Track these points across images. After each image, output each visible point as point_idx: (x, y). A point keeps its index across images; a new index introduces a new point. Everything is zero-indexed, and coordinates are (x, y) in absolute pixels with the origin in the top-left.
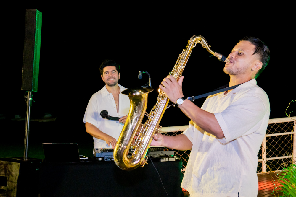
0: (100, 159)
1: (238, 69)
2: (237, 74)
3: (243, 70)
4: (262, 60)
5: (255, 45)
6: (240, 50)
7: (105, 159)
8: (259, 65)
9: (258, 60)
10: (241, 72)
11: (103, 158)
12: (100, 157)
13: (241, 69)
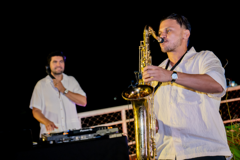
0: (52, 142)
1: (174, 44)
2: (175, 48)
3: (178, 43)
4: (187, 28)
5: (175, 19)
6: (167, 28)
7: (56, 141)
8: (187, 33)
9: (184, 30)
10: (178, 45)
11: (54, 141)
12: (51, 141)
13: (176, 43)
